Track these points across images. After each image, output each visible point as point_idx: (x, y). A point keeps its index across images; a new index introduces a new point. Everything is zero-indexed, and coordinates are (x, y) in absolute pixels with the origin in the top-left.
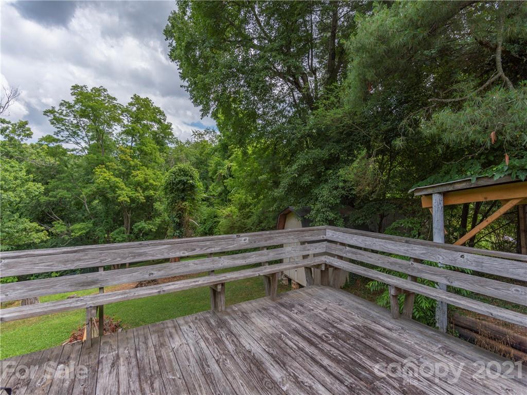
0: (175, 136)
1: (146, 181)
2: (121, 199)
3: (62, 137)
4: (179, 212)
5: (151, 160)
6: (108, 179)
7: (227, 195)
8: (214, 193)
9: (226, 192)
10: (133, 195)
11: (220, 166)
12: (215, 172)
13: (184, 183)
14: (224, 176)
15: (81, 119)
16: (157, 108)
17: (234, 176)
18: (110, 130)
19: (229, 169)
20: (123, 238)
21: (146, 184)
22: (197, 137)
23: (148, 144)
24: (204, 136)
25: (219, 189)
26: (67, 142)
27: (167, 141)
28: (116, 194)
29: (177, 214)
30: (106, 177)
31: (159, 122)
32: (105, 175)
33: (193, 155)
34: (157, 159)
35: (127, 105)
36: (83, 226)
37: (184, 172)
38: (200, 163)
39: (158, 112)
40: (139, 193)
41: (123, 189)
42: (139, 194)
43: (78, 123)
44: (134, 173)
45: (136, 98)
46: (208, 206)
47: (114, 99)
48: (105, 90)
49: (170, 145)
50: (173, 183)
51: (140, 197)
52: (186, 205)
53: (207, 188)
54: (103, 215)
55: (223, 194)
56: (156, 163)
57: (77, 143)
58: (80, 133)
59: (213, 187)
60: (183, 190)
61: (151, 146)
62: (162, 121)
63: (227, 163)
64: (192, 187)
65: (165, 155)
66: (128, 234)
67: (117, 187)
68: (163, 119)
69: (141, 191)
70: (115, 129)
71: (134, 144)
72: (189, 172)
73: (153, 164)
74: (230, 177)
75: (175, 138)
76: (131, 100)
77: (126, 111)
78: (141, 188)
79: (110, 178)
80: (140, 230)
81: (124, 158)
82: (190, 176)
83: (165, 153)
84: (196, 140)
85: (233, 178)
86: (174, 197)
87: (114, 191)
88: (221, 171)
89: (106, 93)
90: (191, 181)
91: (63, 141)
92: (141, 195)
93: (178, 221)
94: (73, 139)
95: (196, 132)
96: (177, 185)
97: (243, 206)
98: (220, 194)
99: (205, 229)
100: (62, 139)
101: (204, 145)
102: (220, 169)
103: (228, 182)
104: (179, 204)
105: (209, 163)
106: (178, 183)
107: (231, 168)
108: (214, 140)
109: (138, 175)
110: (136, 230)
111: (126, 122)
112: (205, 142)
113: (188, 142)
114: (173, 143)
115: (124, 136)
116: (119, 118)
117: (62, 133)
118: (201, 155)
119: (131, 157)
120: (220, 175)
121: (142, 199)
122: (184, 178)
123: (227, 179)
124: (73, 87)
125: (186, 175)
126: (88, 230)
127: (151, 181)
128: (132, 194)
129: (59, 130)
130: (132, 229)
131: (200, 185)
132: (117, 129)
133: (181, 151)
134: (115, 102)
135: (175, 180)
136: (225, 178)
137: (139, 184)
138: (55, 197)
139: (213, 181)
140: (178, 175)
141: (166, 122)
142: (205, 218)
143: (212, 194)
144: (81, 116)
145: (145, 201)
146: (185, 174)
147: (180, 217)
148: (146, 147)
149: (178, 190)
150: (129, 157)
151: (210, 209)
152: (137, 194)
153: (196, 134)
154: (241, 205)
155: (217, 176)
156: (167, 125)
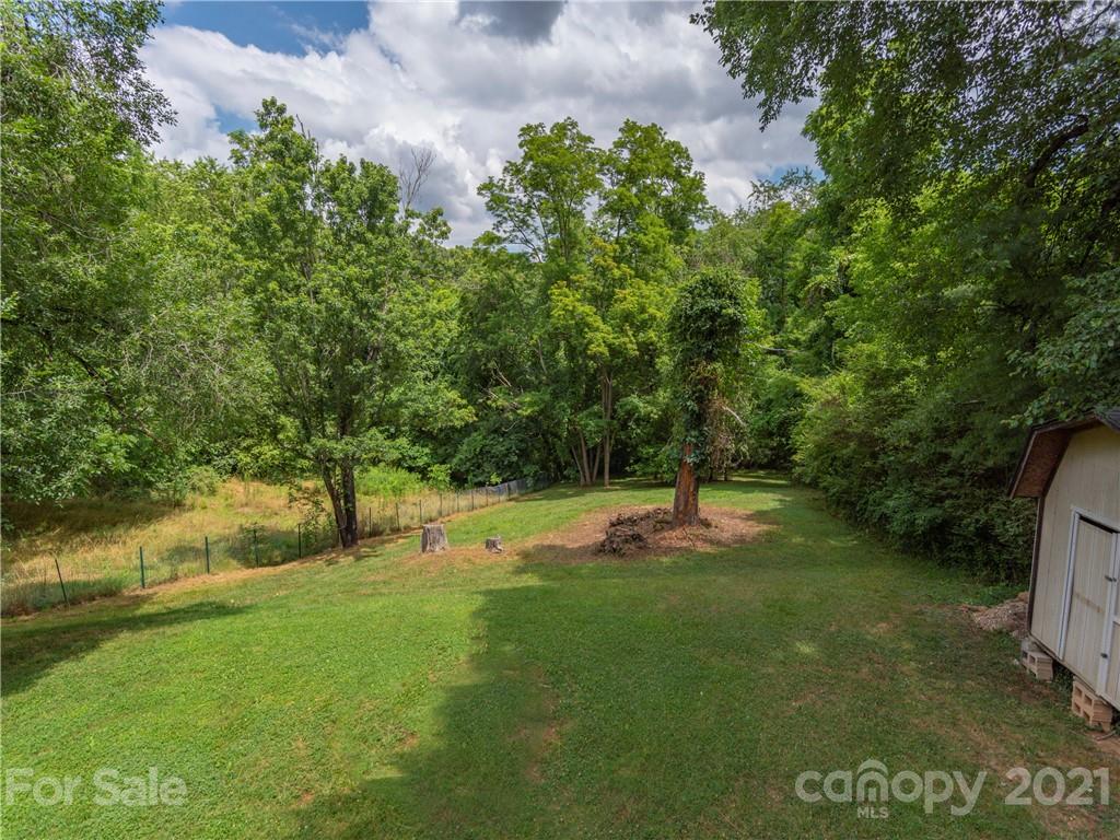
0: (711, 204)
1: (643, 310)
2: (593, 349)
3: (505, 231)
4: (700, 386)
5: (654, 264)
6: (571, 308)
7: (831, 340)
8: (797, 335)
9: (831, 333)
10: (614, 341)
11: (816, 264)
12: (803, 279)
13: (713, 315)
14: (827, 291)
15: (535, 193)
16: (673, 144)
17: (855, 291)
18: (579, 208)
19: (843, 270)
20: (598, 426)
21: (642, 316)
22: (762, 198)
23: (650, 227)
24: (782, 192)
25: (813, 325)
26: (511, 242)
27: (693, 218)
28: (584, 338)
29: (694, 393)
30: (567, 305)
31: (677, 176)
32: (567, 301)
33: (750, 245)
34: (667, 261)
35: (612, 147)
36: (535, 398)
37: (717, 289)
38: (767, 263)
39: (676, 152)
40: (627, 336)
41: (597, 329)
42: (627, 340)
43: (529, 201)
44: (619, 293)
45: (630, 128)
46: (781, 367)
47: (589, 140)
48: (574, 125)
49: (698, 226)
50: (688, 318)
51: (629, 346)
52: (715, 369)
53: (781, 323)
54: (567, 378)
55: (823, 338)
56: (666, 268)
57: (527, 242)
58: (530, 222)
59: (795, 320)
60: (711, 334)
61: (655, 230)
62: (683, 171)
63: (840, 255)
64: (735, 324)
65: (686, 249)
66: (608, 420)
67: (588, 325)
68: (685, 168)
69: (630, 333)
70: (588, 204)
71: (622, 232)
72: (728, 286)
73: (660, 272)
74: (845, 292)
75: (712, 207)
76: (620, 135)
77: (608, 162)
78: (632, 325)
79: (574, 307)
80: (630, 414)
81: (602, 263)
82: (730, 297)
83: (687, 244)
84: (760, 205)
85: (854, 295)
86: (688, 350)
87: (581, 333)
88: (820, 277)
89: (575, 131)
90: (731, 311)
91: (505, 239)
92: (631, 342)
93: (696, 408)
94: (520, 235)
95: (762, 185)
96: (695, 321)
97: (877, 379)
98: (815, 337)
99: (768, 422)
100: (504, 236)
101: (780, 216)
102: (817, 273)
103: (838, 306)
104: (701, 368)
105: (790, 259)
106: (698, 317)
107: (848, 267)
108: (807, 198)
109: (625, 298)
110: (621, 413)
111: (608, 186)
112: (783, 207)
113: (741, 214)
114: (707, 218)
115: (607, 218)
116: (595, 179)
117: (504, 225)
118: (768, 241)
119: (614, 258)
120: (817, 288)
121: (633, 350)
122: (712, 303)
123: (837, 297)
124: (522, 129)
125: (718, 295)
126: (542, 406)
127: (652, 310)
128: (614, 338)
129: (500, 219)
130: (615, 411)
131: (755, 316)
132: (592, 205)
133: (722, 236)
134: (590, 145)
135: (692, 308)
136: (829, 295)
137: (627, 317)
138: (496, 344)
139: (798, 306)
140: (700, 295)
141: (692, 171)
142: (771, 396)
143: (792, 337)
144: (536, 187)
145: (637, 353)
146: (716, 293)
147: (700, 400)
148: (645, 234)
149: (698, 332)
150: (610, 261)
151: (786, 374)
152: (622, 340)
153: (762, 189)
154: (875, 375)
155: (808, 291)
156: (693, 180)
